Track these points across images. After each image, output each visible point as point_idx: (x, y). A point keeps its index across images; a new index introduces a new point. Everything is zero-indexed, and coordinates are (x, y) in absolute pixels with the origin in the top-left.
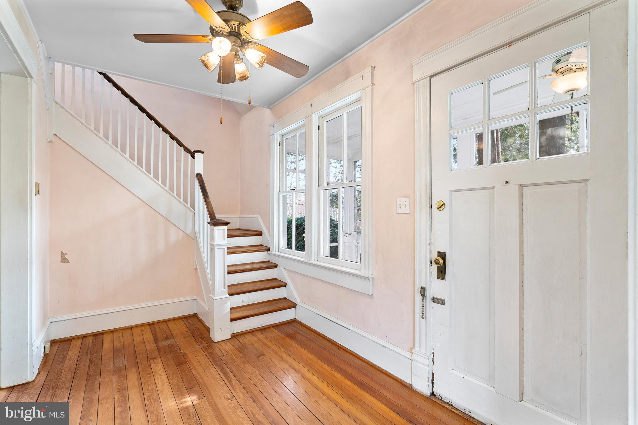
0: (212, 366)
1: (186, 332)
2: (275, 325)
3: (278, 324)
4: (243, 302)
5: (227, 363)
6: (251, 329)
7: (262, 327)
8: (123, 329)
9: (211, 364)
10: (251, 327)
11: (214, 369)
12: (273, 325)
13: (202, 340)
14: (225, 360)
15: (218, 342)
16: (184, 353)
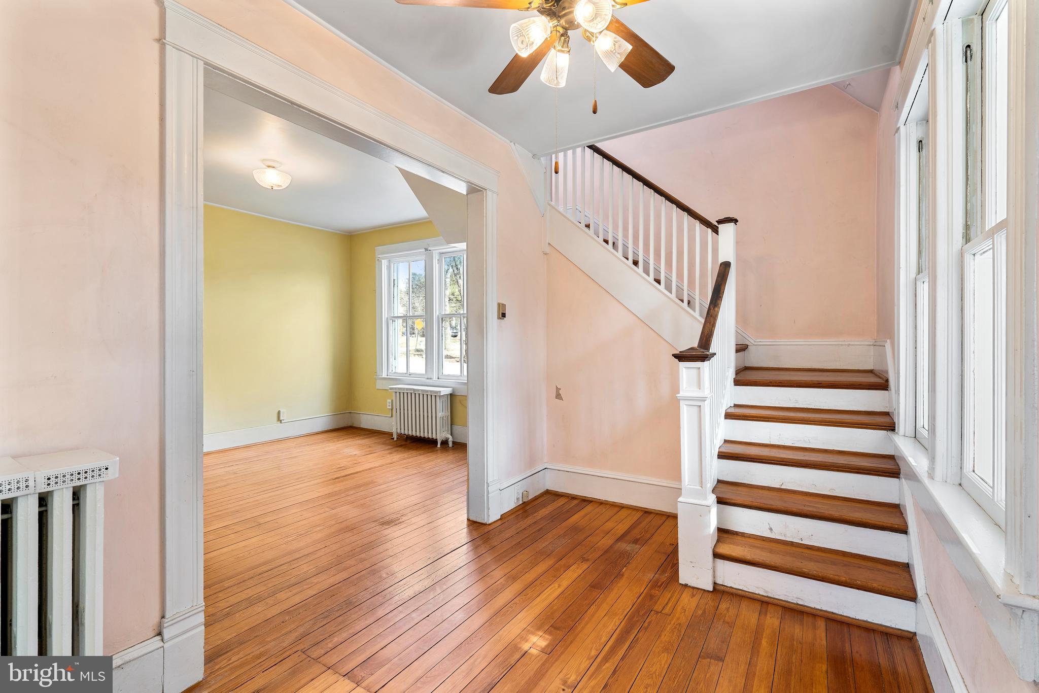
0: (622, 617)
1: (670, 544)
2: (839, 618)
3: (847, 620)
4: (771, 529)
5: (646, 628)
6: (767, 597)
7: (798, 604)
8: (613, 505)
9: (626, 613)
10: (766, 592)
11: (617, 624)
12: (830, 616)
13: (671, 568)
14: (650, 622)
15: (686, 585)
16: (623, 574)
